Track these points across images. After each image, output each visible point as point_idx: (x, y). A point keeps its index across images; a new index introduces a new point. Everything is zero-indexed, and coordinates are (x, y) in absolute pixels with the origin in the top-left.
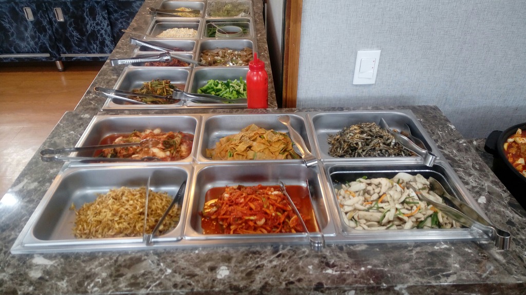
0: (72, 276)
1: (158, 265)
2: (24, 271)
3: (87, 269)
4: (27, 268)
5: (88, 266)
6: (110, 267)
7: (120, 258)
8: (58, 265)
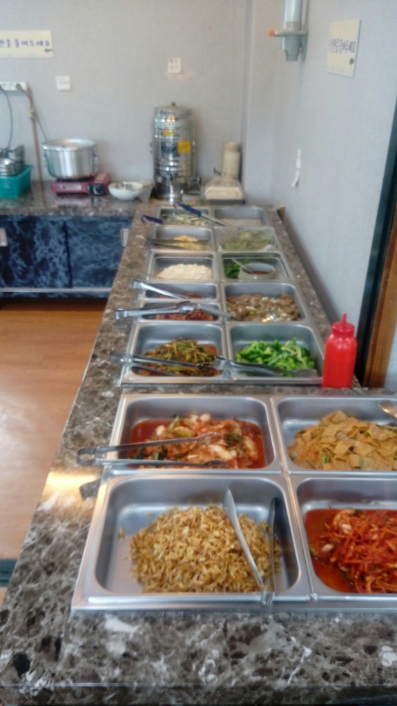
0: (170, 653)
1: (289, 640)
2: (99, 642)
3: (188, 642)
4: (101, 637)
5: (187, 637)
6: (219, 639)
7: (229, 626)
8: (144, 634)
